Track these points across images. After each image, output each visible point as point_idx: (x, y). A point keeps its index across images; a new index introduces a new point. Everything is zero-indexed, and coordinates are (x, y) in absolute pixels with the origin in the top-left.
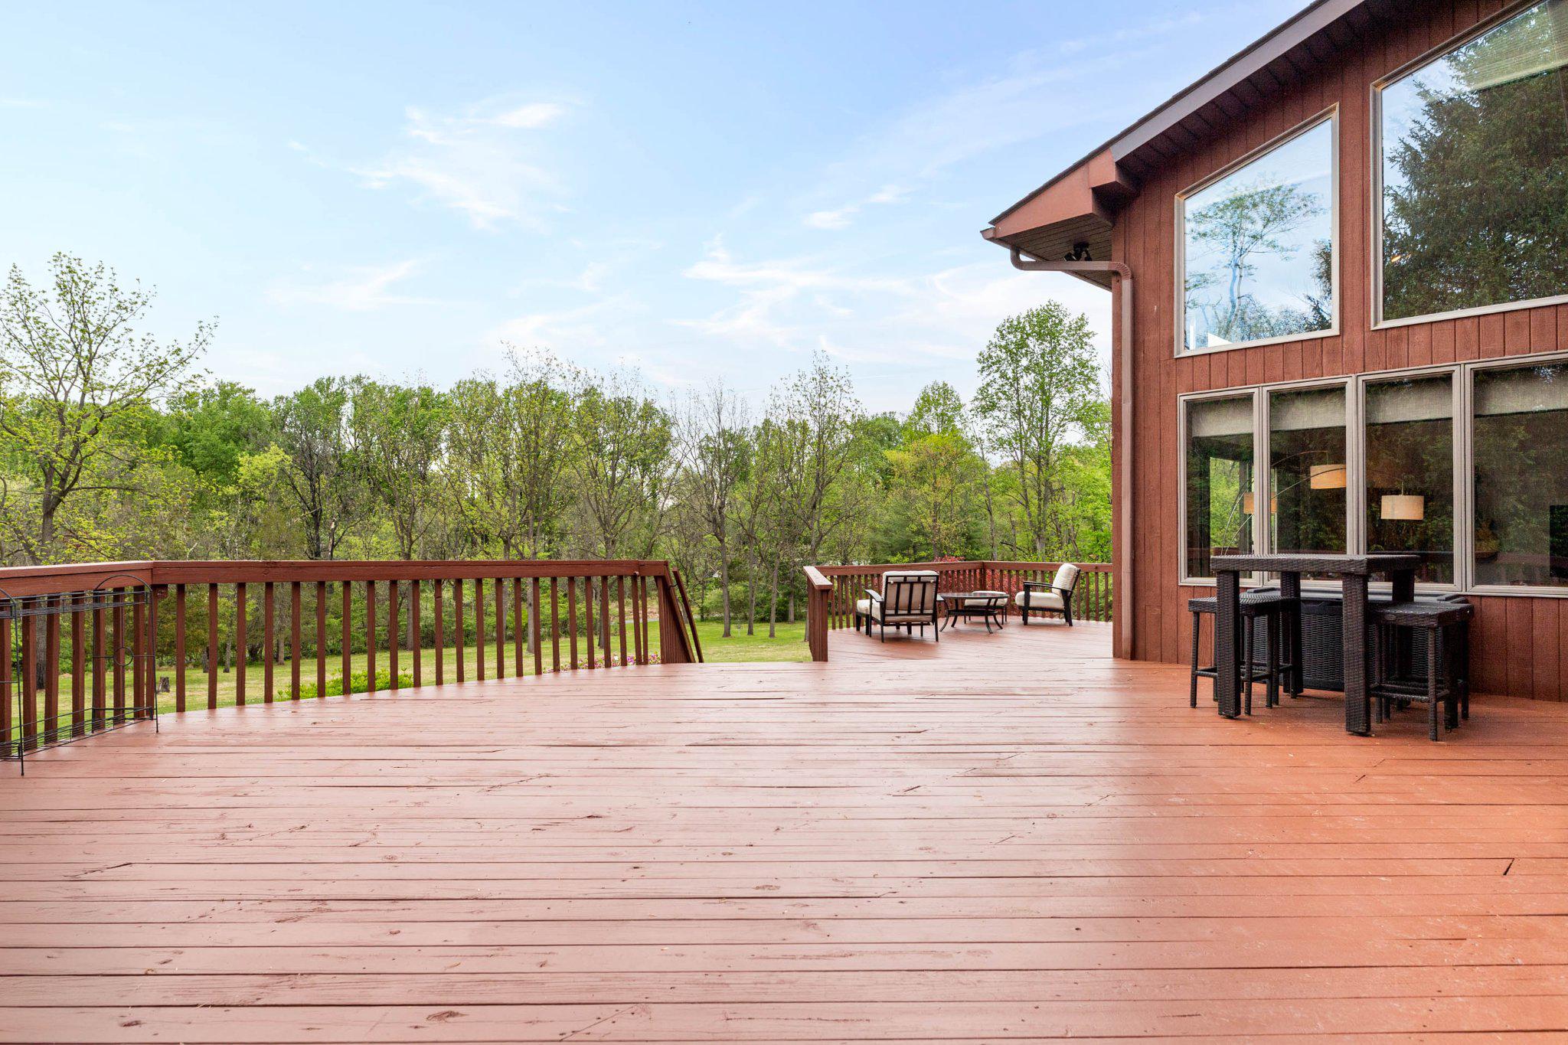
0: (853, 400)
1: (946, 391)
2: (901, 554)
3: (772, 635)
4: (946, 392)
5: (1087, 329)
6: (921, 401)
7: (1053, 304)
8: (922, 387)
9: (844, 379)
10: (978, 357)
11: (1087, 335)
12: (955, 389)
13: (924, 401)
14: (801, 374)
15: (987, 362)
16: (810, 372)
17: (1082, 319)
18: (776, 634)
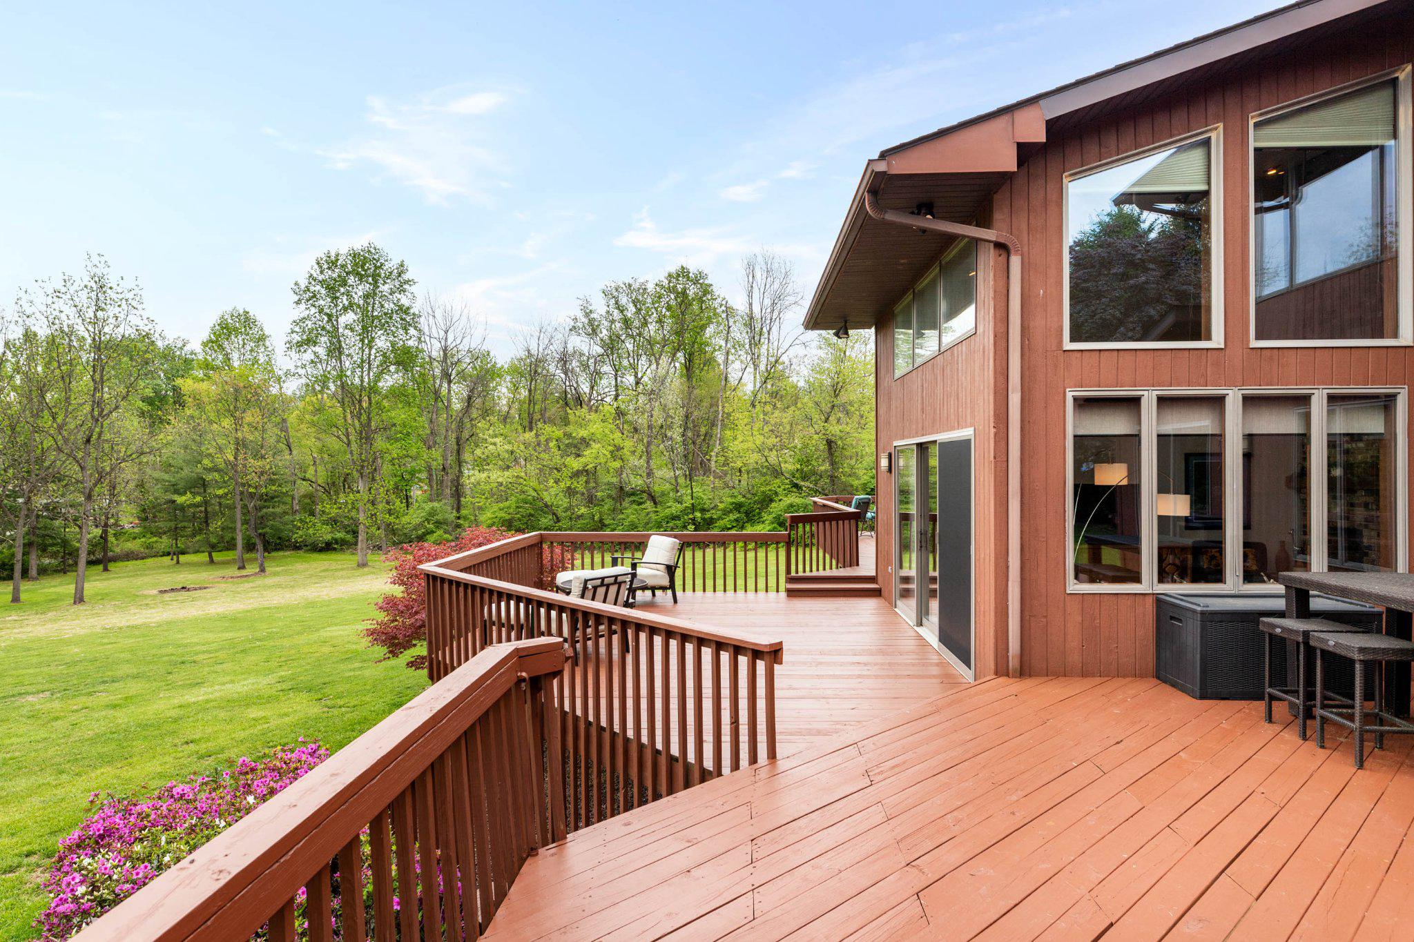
0: (145, 318)
1: (247, 319)
2: (191, 493)
3: (16, 599)
4: (247, 321)
5: (406, 277)
6: (217, 327)
7: (372, 246)
8: (220, 313)
9: (133, 292)
10: (293, 287)
11: (407, 282)
12: (258, 319)
13: (223, 328)
14: (67, 278)
15: (306, 296)
16: (82, 277)
17: (402, 265)
18: (23, 596)
